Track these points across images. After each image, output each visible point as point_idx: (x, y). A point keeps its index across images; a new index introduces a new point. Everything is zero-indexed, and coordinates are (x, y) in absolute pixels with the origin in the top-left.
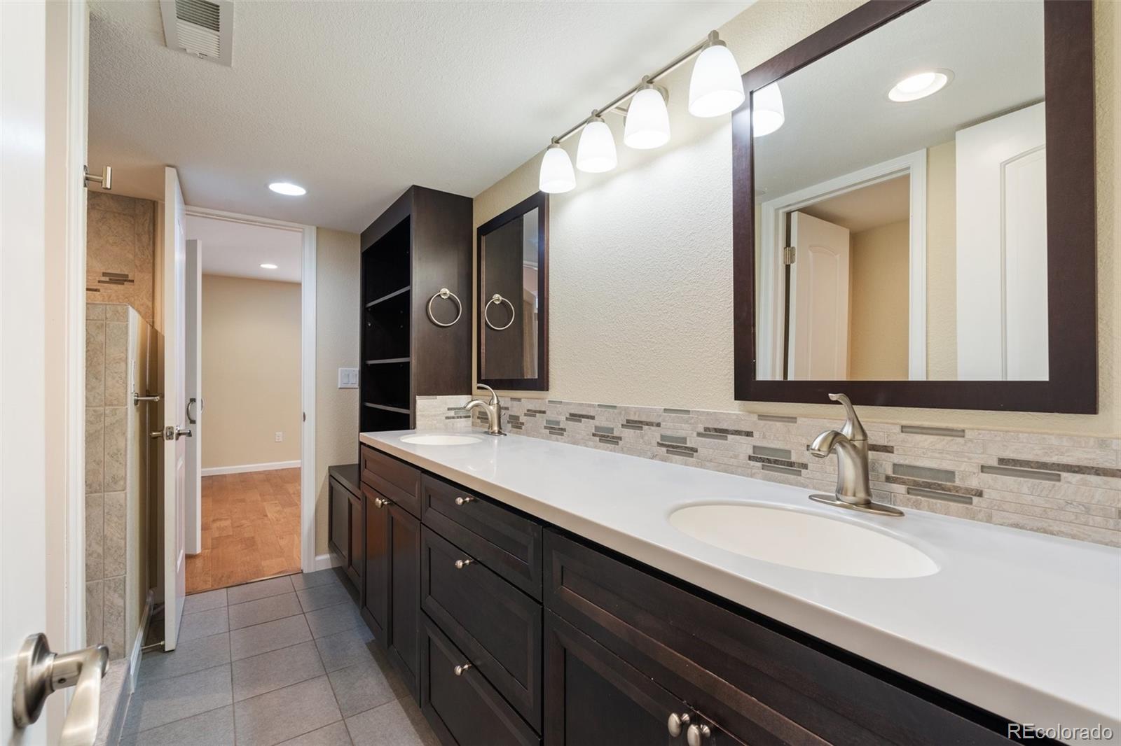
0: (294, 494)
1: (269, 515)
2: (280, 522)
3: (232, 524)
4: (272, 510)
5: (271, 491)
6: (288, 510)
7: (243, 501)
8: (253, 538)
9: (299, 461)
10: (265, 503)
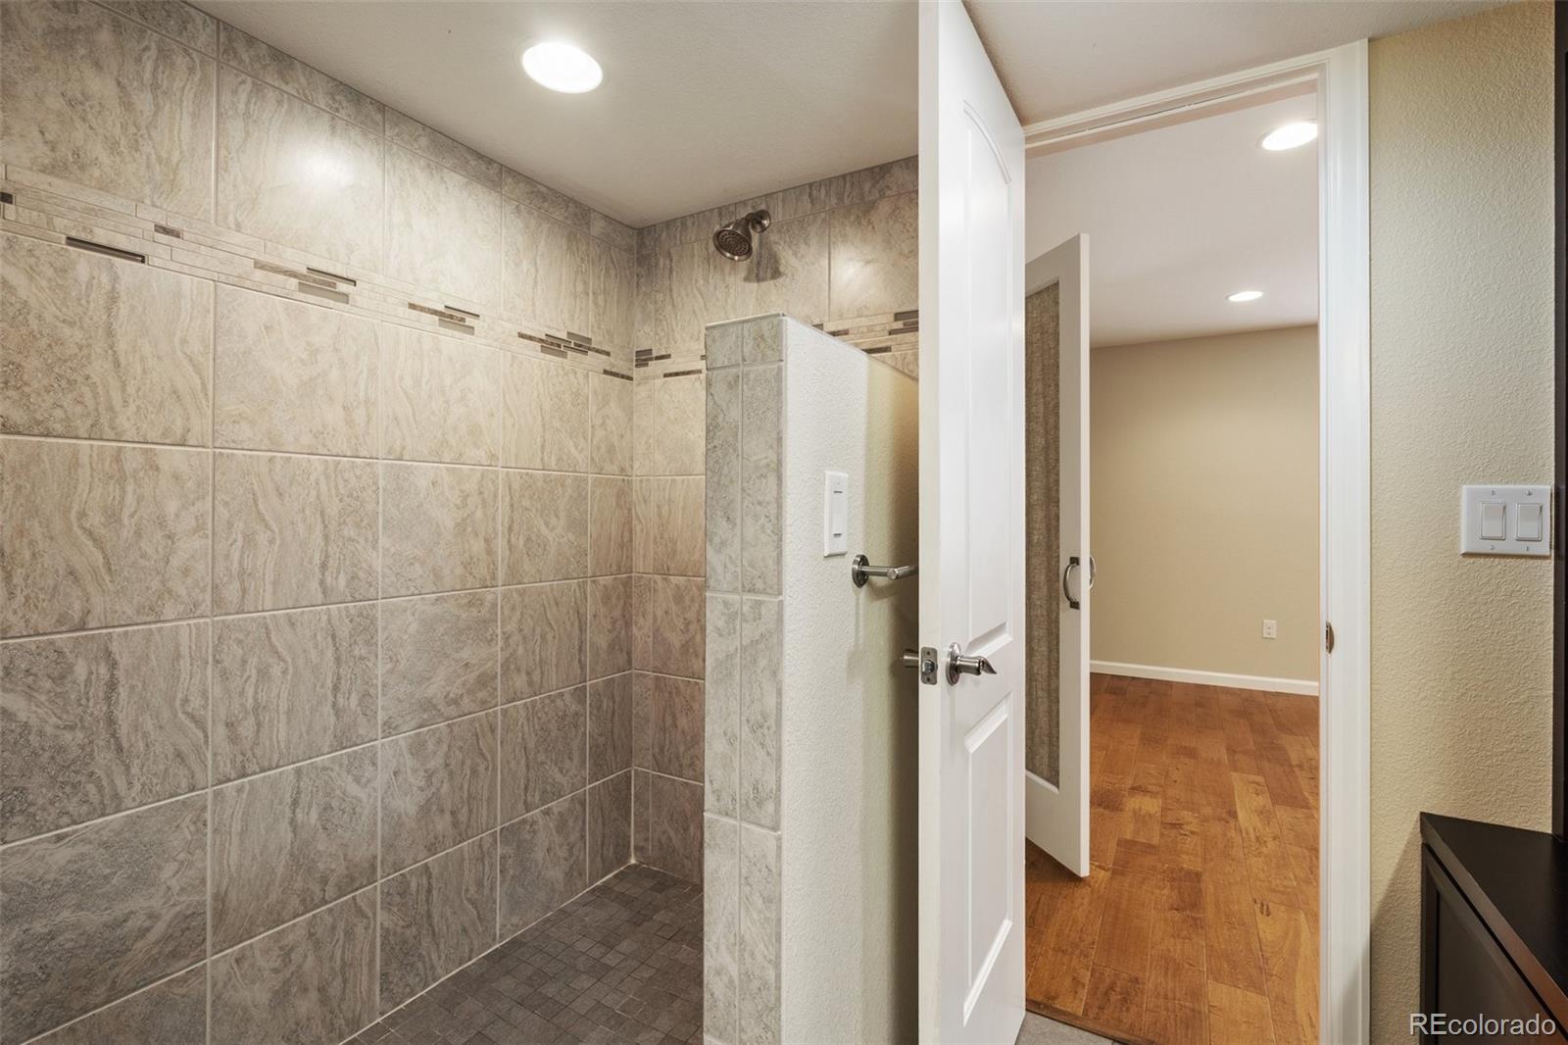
0: (1300, 766)
1: (1241, 815)
2: (1264, 850)
3: (1164, 810)
4: (1249, 803)
5: (1251, 746)
6: (1283, 814)
7: (1191, 753)
8: (1198, 875)
9: (1316, 684)
10: (1235, 775)
